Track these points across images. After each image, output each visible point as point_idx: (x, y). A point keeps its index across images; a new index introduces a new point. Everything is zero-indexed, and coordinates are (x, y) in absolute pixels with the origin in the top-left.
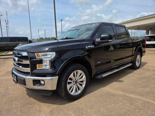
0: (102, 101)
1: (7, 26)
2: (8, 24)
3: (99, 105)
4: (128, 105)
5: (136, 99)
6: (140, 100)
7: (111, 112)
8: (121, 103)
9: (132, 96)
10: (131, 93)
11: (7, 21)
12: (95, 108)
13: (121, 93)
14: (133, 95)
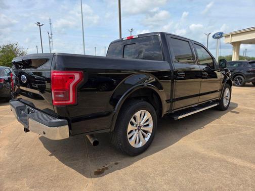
0: (182, 166)
1: (51, 40)
2: (51, 38)
3: (175, 171)
4: (227, 175)
5: (244, 167)
6: (251, 169)
7: (195, 184)
8: (215, 173)
9: (239, 162)
10: (237, 157)
11: (50, 34)
12: (169, 175)
13: (219, 155)
14: (240, 160)
